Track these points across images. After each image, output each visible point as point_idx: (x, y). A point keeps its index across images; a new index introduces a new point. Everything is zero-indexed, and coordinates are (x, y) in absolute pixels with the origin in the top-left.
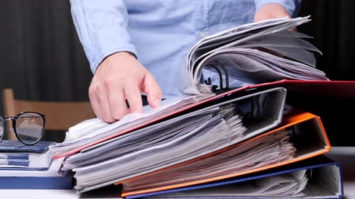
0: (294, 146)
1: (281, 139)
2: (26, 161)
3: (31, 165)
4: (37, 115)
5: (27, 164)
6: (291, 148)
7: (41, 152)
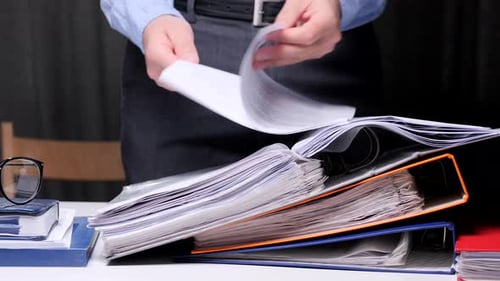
0: (420, 194)
1: (400, 184)
2: (15, 226)
3: (22, 233)
4: (32, 162)
5: (16, 231)
6: (416, 197)
7: (36, 213)
